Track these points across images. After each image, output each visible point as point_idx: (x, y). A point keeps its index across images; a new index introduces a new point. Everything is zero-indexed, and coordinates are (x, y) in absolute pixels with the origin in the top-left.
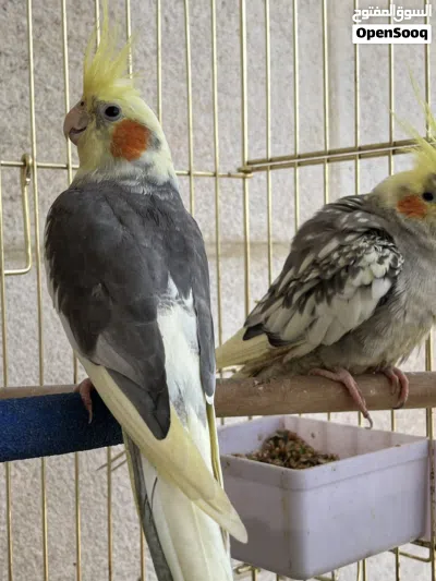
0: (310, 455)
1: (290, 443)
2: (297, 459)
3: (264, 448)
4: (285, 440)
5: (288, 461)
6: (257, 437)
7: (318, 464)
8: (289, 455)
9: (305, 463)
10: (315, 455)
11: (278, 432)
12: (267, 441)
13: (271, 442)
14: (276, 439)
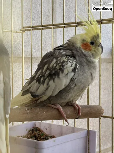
0: (45, 136)
1: (38, 132)
2: (40, 138)
3: (28, 134)
4: (36, 131)
5: (37, 138)
6: (26, 130)
7: (48, 139)
8: (37, 136)
9: (43, 139)
10: (47, 136)
11: (33, 128)
12: (29, 131)
13: (31, 131)
14: (32, 130)
